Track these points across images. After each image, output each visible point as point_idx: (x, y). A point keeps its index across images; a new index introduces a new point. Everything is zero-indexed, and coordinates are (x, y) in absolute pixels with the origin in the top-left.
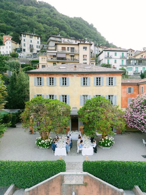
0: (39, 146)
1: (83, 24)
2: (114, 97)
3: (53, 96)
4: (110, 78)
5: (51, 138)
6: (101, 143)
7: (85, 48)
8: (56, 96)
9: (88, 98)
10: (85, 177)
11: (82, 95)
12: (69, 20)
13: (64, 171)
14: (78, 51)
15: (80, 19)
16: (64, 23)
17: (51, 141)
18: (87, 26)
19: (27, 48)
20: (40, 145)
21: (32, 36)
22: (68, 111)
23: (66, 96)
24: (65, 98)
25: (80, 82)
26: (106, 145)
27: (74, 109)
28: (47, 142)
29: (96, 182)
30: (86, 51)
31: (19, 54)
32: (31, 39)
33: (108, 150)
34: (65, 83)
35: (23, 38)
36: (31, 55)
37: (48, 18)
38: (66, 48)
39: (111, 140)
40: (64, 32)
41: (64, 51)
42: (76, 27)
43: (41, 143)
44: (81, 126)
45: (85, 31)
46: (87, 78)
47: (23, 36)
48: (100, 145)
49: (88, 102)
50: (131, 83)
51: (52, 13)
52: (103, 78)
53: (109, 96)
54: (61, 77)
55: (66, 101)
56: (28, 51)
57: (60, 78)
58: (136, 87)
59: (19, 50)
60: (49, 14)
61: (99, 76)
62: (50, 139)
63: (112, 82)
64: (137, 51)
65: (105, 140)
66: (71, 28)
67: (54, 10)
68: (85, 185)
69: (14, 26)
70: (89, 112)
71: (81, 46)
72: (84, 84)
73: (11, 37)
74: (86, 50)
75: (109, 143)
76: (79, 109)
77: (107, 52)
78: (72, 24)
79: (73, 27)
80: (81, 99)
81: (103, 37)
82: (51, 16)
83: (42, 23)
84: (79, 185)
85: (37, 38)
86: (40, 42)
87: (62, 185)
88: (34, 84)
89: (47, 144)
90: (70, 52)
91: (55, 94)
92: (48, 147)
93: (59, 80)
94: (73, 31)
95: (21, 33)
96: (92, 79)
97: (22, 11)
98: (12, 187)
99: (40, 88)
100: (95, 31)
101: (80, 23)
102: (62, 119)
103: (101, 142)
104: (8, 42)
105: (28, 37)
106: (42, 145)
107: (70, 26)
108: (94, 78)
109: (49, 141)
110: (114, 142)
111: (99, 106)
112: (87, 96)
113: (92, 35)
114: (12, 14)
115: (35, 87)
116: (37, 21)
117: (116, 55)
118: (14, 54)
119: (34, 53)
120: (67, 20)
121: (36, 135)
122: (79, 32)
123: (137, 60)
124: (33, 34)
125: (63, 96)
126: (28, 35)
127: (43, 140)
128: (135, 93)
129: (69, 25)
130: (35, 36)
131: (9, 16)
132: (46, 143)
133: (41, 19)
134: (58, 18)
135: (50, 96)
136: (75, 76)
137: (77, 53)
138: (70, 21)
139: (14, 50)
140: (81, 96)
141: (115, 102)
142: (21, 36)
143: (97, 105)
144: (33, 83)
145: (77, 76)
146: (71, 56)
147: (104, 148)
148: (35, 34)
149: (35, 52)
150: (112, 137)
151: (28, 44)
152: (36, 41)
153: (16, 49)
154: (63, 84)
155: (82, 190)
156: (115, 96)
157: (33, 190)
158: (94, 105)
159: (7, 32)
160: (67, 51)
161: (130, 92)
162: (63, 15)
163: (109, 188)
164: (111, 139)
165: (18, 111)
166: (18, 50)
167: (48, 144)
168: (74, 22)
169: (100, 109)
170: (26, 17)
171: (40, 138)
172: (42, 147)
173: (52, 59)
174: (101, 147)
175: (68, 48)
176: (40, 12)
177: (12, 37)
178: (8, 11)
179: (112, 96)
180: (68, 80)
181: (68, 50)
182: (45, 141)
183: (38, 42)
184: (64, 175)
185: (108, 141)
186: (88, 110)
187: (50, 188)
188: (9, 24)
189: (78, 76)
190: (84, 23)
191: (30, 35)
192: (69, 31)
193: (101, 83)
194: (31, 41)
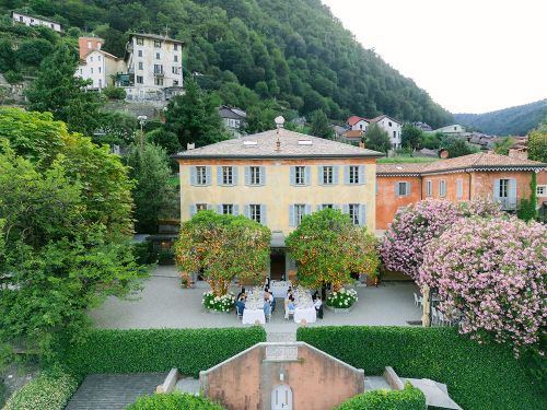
0: (209, 307)
2: (360, 208)
3: (231, 206)
4: (351, 168)
5: (232, 293)
6: (332, 301)
8: (237, 206)
9: (307, 212)
10: (300, 348)
11: (293, 203)
13: (265, 340)
17: (233, 299)
19: (147, 73)
20: (212, 306)
21: (161, 41)
22: (266, 238)
23: (258, 207)
24: (257, 210)
25: (290, 178)
26: (341, 304)
27: (277, 235)
28: (225, 300)
29: (319, 358)
31: (127, 90)
32: (158, 50)
33: (345, 313)
34: (256, 178)
35: (136, 47)
36: (158, 92)
39: (352, 296)
40: (240, 20)
43: (214, 302)
44: (290, 271)
45: (298, 16)
46: (303, 168)
47: (137, 43)
49: (306, 220)
52: (337, 168)
53: (351, 206)
54: (249, 166)
55: (258, 217)
56: (149, 83)
57: (245, 167)
58: (417, 181)
59: (127, 78)
61: (328, 164)
62: (230, 294)
63: (356, 177)
65: (339, 294)
66: (259, 9)
68: (301, 361)
70: (307, 241)
72: (298, 181)
73: (101, 40)
75: (346, 301)
76: (286, 235)
80: (291, 214)
84: (290, 362)
85: (172, 47)
86: (180, 58)
87: (261, 362)
88: (190, 181)
89: (225, 304)
91: (234, 203)
92: (228, 310)
93: (244, 172)
94: (266, 18)
95: (132, 36)
96: (314, 171)
98: (173, 372)
99: (202, 189)
100: (325, 17)
104: (95, 55)
105: (149, 45)
107: (256, 4)
108: (319, 168)
109: (230, 298)
110: (357, 298)
111: (327, 228)
112: (303, 206)
113: (317, 26)
115: (192, 189)
118: (116, 92)
119: (167, 88)
121: (195, 290)
122: (283, 20)
124: (161, 37)
125: (252, 206)
126: (149, 38)
127: (217, 297)
128: (414, 195)
130: (168, 42)
132: (223, 302)
135: (225, 206)
136: (278, 164)
139: (112, 76)
140: (291, 206)
141: (364, 219)
142: (131, 41)
143: (323, 228)
145: (283, 164)
148: (167, 38)
149: (169, 83)
150: (352, 290)
151: (149, 63)
153: (118, 75)
154: (253, 181)
155: (296, 371)
156: (364, 206)
157: (214, 372)
158: (317, 228)
159: (88, 23)
161: (404, 193)
163: (340, 366)
164: (351, 293)
165: (147, 239)
166: (123, 78)
167: (228, 304)
169: (328, 234)
171: (211, 293)
172: (216, 310)
174: (332, 308)
179: (357, 206)
180: (263, 173)
182: (222, 298)
183: (176, 58)
184: (265, 347)
185: (345, 297)
186: (306, 237)
187: (243, 368)
189: (285, 164)
191: (155, 40)
192: (254, 17)
193: (333, 179)
194: (158, 56)
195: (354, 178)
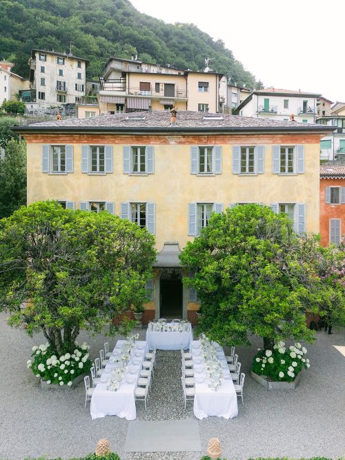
0: (38, 375)
1: (198, 39)
2: (296, 209)
3: (102, 205)
4: (283, 150)
5: (84, 347)
6: (263, 366)
7: (203, 86)
8: (111, 205)
9: (216, 211)
11: (195, 202)
12: (162, 30)
14: (184, 94)
15: (191, 28)
16: (149, 35)
17: (84, 359)
18: (208, 46)
19: (50, 90)
21: (64, 58)
23: (143, 206)
24: (141, 212)
25: (190, 163)
26: (281, 375)
27: (169, 249)
28: (68, 363)
30: (206, 93)
31: (28, 106)
32: (62, 67)
33: (286, 391)
34: (140, 165)
35: (39, 63)
36: (59, 107)
37: (109, 22)
38: (153, 86)
39: (299, 357)
40: (148, 56)
41: (146, 93)
42: (181, 46)
43: (46, 367)
44: (190, 304)
46: (210, 149)
47: (40, 60)
48: (260, 374)
49: (216, 221)
50: (340, 175)
51: (121, 11)
52: (261, 149)
53: (282, 207)
54: (129, 145)
55: (143, 223)
56: (51, 99)
57: (124, 148)
59: (28, 94)
60: (113, 12)
61: (248, 142)
62: (80, 350)
63: (290, 164)
64: (338, 103)
65: (276, 355)
66: (168, 49)
67: (124, 3)
69: (22, 40)
70: (218, 258)
71: (193, 80)
72: (202, 169)
73: (11, 63)
74: (206, 90)
75: (291, 369)
76: (183, 245)
77: (262, 98)
78: (171, 39)
79: (174, 45)
80: (191, 217)
81: (248, 73)
82: (116, 19)
83: (95, 34)
85: (75, 64)
86: (83, 76)
88: (41, 166)
89: (66, 371)
90: (161, 94)
91: (107, 200)
92: (70, 383)
93: (121, 154)
94: (174, 57)
95: (35, 52)
96: (227, 153)
97: (44, 4)
99: (59, 178)
100: (227, 59)
101: (191, 36)
102: (120, 282)
103: (261, 362)
105: (52, 62)
106: (49, 374)
107: (164, 44)
108: (235, 149)
109: (77, 359)
110: (308, 361)
111: (255, 234)
112: (210, 205)
113: (221, 66)
114: (17, 9)
115: (44, 178)
116: (82, 29)
117: (286, 106)
118: (14, 105)
119: (68, 104)
120: (158, 29)
122: (189, 59)
123: (343, 119)
124: (65, 54)
125: (134, 205)
126: (52, 55)
127: (54, 357)
129: (163, 42)
130: (72, 59)
131: (9, 15)
132: (62, 367)
133: (91, 23)
134: (135, 24)
136: (173, 143)
137: (182, 97)
138: (166, 33)
139: (16, 94)
140: (191, 206)
141: (301, 227)
142: (34, 57)
143: (246, 232)
144: (39, 164)
145: (180, 143)
146: (166, 107)
147: (272, 385)
148: (71, 55)
149: (71, 100)
150: (299, 345)
151: (52, 79)
152: (73, 73)
153: (20, 92)
154: (135, 169)
156: (302, 207)
158: (238, 232)
160: (153, 94)
161: (337, 201)
162: (148, 18)
164: (298, 352)
166: (25, 95)
167: (72, 372)
168: (176, 34)
169: (259, 243)
170: (54, 18)
171: (44, 347)
172: (49, 382)
173: (113, 113)
174: (262, 379)
175: (157, 84)
176: (90, 9)
177: (12, 65)
178: (7, 2)
179: (292, 206)
180: (150, 156)
181: (157, 90)
182: (62, 359)
183: (79, 75)
185: (289, 360)
186: (216, 251)
188: (8, 34)
189: (184, 143)
190: (202, 38)
191: (59, 57)
192: (162, 56)
193: (256, 166)
194: (61, 73)
195: (286, 164)
